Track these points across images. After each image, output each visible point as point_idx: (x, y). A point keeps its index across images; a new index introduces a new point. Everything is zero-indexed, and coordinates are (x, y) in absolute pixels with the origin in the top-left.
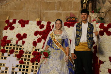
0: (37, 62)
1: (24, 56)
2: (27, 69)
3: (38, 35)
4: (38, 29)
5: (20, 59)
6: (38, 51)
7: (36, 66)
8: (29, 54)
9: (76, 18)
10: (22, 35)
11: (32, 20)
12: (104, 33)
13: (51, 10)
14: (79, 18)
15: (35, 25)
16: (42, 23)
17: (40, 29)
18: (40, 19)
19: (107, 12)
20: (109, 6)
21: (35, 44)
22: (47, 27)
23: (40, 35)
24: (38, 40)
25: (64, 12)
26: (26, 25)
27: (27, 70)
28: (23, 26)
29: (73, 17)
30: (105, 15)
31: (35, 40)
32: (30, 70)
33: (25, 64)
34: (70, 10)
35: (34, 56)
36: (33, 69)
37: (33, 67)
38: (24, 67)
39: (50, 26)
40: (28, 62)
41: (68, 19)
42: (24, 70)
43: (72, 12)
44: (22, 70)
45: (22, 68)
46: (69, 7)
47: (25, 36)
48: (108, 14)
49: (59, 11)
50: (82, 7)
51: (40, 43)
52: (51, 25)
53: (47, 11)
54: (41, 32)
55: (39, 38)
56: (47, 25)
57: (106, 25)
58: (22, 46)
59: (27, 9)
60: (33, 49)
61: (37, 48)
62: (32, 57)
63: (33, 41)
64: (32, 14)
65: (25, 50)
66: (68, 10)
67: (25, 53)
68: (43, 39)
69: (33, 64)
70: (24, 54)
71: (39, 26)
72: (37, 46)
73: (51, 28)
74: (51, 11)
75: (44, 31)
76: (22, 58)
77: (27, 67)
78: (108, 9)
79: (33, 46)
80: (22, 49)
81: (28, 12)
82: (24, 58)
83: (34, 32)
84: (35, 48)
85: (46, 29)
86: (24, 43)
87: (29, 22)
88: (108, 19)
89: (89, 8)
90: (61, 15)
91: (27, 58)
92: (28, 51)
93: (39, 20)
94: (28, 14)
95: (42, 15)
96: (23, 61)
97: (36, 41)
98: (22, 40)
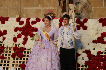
0: (18, 57)
1: (5, 51)
2: (8, 63)
3: (18, 31)
4: (18, 25)
5: (1, 55)
6: (19, 46)
7: (17, 60)
8: (10, 49)
9: (54, 14)
10: (2, 32)
11: (12, 17)
12: (81, 27)
13: (30, 6)
14: (57, 14)
15: (15, 22)
16: (22, 19)
17: (20, 25)
18: (20, 16)
19: (83, 8)
20: (85, 2)
21: (15, 39)
22: (26, 23)
23: (20, 31)
24: (18, 36)
25: (43, 8)
26: (6, 22)
27: (8, 65)
28: (3, 23)
29: (51, 13)
30: (81, 11)
31: (15, 36)
32: (10, 65)
33: (6, 59)
34: (49, 6)
35: (15, 51)
36: (14, 64)
37: (14, 62)
38: (5, 62)
39: (30, 23)
40: (9, 57)
41: (46, 15)
42: (5, 65)
43: (51, 8)
44: (3, 65)
45: (3, 63)
46: (48, 4)
47: (5, 32)
48: (84, 10)
49: (38, 8)
50: (60, 3)
51: (20, 39)
52: (31, 21)
53: (27, 8)
54: (20, 28)
55: (19, 34)
56: (26, 21)
57: (82, 20)
58: (2, 42)
59: (7, 6)
60: (13, 45)
61: (17, 43)
62: (13, 52)
63: (14, 37)
64: (12, 11)
65: (5, 46)
66: (47, 6)
67: (6, 48)
68: (23, 35)
69: (14, 59)
70: (5, 50)
71: (19, 23)
72: (17, 41)
73: (31, 24)
74: (31, 8)
75: (23, 27)
76: (3, 53)
77: (8, 62)
78: (84, 5)
79: (13, 42)
80: (3, 45)
81: (8, 9)
82: (5, 53)
83: (14, 28)
84: (15, 44)
85: (25, 25)
86: (4, 39)
87: (9, 19)
88: (84, 14)
89: (66, 5)
90: (40, 12)
91: (8, 53)
92: (8, 47)
93: (18, 17)
94: (8, 12)
95: (22, 12)
96: (4, 56)
97: (17, 37)
98: (2, 36)
